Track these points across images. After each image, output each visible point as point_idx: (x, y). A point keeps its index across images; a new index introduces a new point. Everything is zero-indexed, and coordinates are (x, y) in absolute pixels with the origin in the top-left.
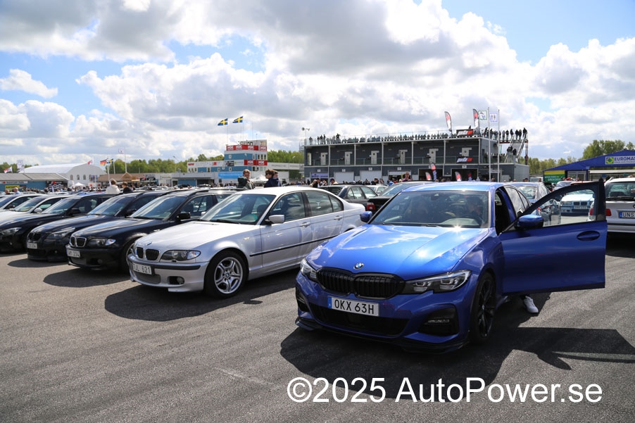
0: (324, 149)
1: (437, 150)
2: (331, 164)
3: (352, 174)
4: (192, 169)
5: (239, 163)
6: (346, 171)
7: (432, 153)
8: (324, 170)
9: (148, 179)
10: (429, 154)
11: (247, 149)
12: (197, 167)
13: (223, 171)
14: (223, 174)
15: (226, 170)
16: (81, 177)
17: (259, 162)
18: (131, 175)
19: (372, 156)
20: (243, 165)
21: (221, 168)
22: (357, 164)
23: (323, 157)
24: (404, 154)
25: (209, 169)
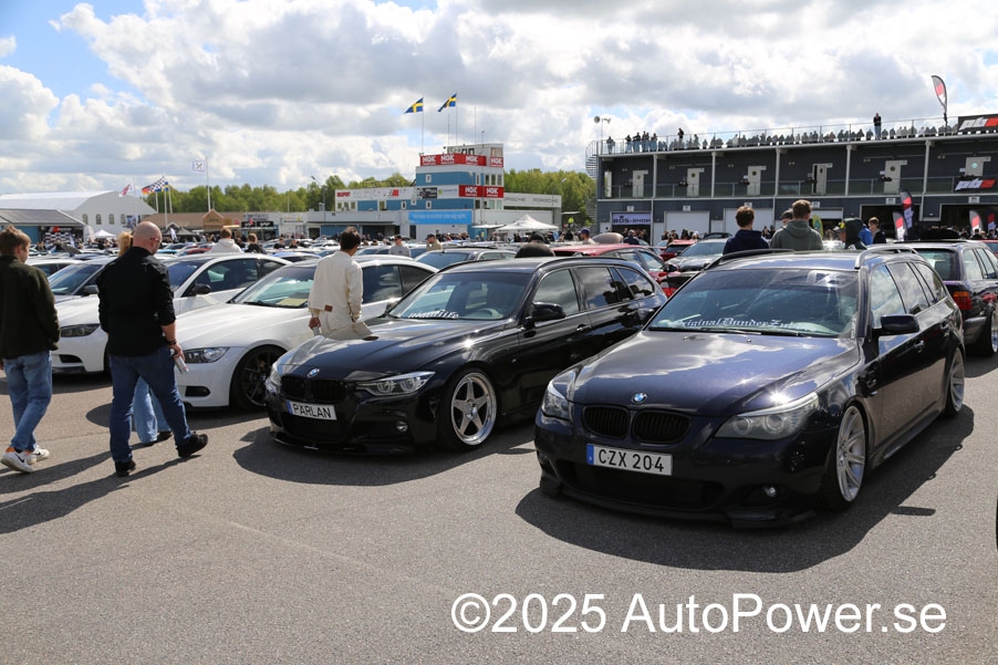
0: (643, 162)
1: (905, 163)
2: (658, 195)
3: (706, 216)
4: (346, 205)
5: (449, 192)
6: (692, 210)
7: (893, 170)
8: (643, 207)
9: (259, 225)
10: (886, 173)
11: (464, 162)
12: (356, 200)
13: (414, 208)
14: (418, 214)
15: (421, 206)
16: (105, 220)
17: (488, 190)
18: (221, 215)
19: (748, 177)
20: (457, 196)
21: (409, 201)
22: (716, 194)
23: (638, 179)
24: (825, 172)
25: (382, 203)
